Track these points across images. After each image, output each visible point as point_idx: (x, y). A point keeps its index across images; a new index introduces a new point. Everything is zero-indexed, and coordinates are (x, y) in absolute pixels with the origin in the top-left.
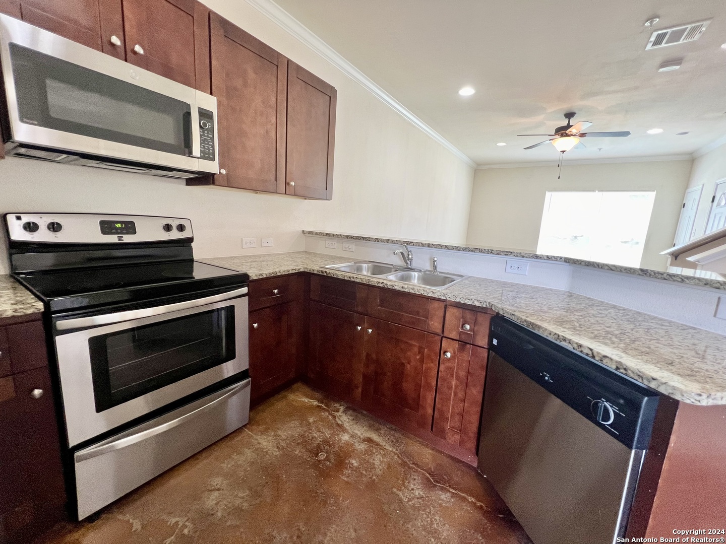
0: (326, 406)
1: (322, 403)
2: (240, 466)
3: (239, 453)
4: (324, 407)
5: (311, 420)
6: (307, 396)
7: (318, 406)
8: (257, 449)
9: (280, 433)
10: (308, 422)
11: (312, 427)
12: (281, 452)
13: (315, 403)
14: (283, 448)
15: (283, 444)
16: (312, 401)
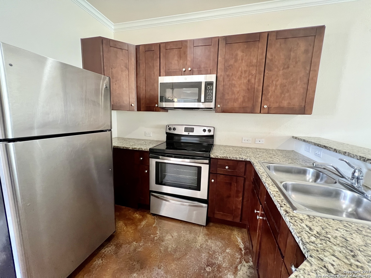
0: (244, 253)
1: (245, 250)
2: (185, 237)
3: (190, 233)
4: (243, 253)
5: (227, 251)
6: (242, 240)
7: (241, 249)
8: (195, 238)
9: (209, 241)
10: (226, 249)
11: (224, 254)
12: (199, 248)
13: (242, 246)
14: (202, 247)
15: (204, 246)
16: (242, 244)
